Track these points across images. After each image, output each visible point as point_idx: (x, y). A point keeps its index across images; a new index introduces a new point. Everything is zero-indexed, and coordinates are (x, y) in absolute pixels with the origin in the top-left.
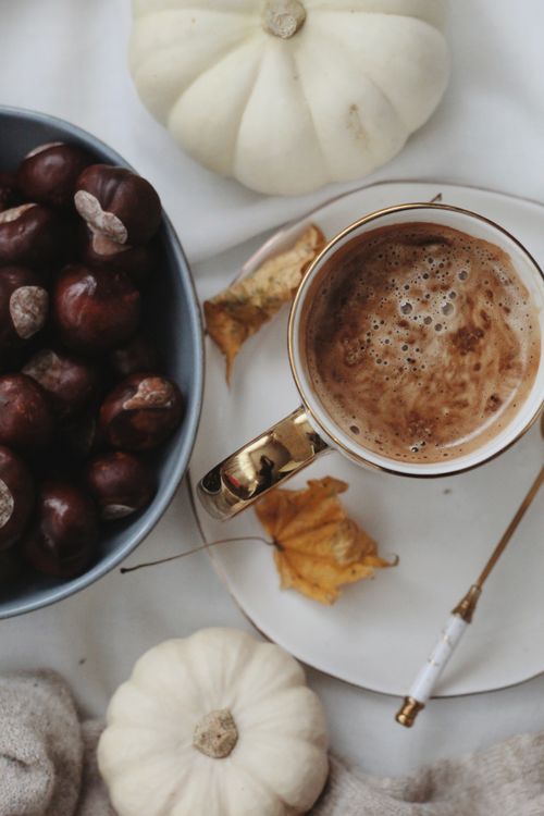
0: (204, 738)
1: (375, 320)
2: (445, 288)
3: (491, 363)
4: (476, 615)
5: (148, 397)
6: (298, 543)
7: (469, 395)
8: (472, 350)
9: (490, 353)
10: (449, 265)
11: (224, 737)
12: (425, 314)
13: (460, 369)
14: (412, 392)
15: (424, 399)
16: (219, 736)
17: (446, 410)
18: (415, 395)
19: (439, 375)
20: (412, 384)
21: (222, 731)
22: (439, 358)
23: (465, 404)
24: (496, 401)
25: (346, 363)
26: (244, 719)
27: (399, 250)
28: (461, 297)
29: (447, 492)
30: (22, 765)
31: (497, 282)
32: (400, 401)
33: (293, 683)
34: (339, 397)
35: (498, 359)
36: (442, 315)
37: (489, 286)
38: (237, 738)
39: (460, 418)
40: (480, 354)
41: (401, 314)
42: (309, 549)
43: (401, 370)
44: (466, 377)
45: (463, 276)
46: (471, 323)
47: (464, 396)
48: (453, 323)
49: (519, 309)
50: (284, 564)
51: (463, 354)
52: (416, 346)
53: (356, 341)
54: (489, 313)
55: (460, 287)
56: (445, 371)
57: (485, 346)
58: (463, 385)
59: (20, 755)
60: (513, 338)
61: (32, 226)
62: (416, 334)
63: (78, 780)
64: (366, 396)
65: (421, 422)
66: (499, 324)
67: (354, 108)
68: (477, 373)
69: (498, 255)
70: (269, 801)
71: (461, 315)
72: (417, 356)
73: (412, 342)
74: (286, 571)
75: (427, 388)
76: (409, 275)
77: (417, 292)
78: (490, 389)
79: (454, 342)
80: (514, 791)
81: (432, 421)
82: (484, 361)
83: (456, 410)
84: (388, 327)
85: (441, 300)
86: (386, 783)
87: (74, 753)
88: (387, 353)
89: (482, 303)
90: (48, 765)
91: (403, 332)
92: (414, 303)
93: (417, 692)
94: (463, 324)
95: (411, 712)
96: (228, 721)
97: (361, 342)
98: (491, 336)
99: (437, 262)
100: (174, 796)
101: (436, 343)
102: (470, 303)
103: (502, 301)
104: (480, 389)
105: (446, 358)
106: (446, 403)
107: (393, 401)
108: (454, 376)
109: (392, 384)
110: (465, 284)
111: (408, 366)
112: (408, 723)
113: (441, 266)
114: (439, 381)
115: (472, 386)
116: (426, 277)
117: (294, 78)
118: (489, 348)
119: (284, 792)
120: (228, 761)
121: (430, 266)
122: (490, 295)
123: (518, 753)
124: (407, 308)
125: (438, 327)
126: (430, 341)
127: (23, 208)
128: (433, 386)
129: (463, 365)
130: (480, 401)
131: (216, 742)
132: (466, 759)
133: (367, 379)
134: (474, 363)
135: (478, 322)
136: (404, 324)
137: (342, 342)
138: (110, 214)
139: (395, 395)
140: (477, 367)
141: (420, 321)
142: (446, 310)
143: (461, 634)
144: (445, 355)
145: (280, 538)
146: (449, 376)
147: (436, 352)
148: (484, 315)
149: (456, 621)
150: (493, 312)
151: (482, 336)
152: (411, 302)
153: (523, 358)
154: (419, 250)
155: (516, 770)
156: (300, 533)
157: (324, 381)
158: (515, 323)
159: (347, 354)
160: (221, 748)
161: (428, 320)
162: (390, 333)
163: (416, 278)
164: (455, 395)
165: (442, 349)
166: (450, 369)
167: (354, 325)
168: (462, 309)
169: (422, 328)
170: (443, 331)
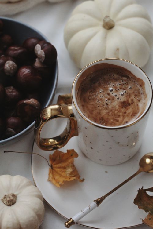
0: (5, 197)
1: (101, 90)
2: (124, 89)
3: (129, 113)
5: (32, 102)
6: (58, 170)
7: (120, 119)
8: (125, 108)
9: (130, 110)
10: (127, 84)
11: (11, 199)
12: (116, 94)
13: (120, 111)
14: (104, 112)
15: (107, 115)
16: (10, 198)
17: (112, 120)
18: (105, 113)
19: (113, 111)
20: (105, 110)
21: (11, 197)
22: (115, 107)
23: (118, 121)
24: (127, 123)
25: (89, 98)
26: (19, 199)
28: (128, 93)
29: (106, 172)
31: (139, 93)
32: (100, 113)
33: (39, 197)
34: (83, 106)
35: (132, 113)
36: (120, 96)
37: (136, 93)
39: (115, 124)
40: (127, 110)
41: (109, 91)
42: (60, 173)
43: (103, 105)
44: (121, 114)
46: (128, 101)
47: (118, 119)
48: (123, 99)
49: (143, 101)
50: (51, 173)
51: (122, 108)
52: (110, 101)
53: (94, 94)
54: (134, 100)
55: (128, 90)
56: (116, 110)
57: (129, 108)
58: (119, 116)
60: (138, 109)
62: (111, 98)
64: (90, 109)
65: (103, 121)
66: (136, 104)
67: (118, 49)
68: (124, 114)
69: (142, 85)
70: (16, 222)
71: (126, 98)
72: (109, 104)
73: (109, 99)
74: (51, 175)
75: (109, 113)
76: (115, 83)
77: (115, 87)
78: (126, 120)
79: (121, 104)
81: (107, 122)
82: (128, 112)
83: (114, 122)
84: (104, 93)
85: (122, 92)
88: (101, 100)
89: (133, 97)
91: (108, 96)
92: (114, 90)
94: (125, 100)
95: (70, 223)
96: (15, 196)
97: (95, 94)
98: (132, 106)
99: (124, 82)
101: (116, 103)
102: (129, 95)
103: (139, 98)
104: (124, 118)
105: (117, 107)
106: (113, 118)
107: (98, 113)
108: (117, 113)
109: (99, 108)
110: (130, 90)
111: (105, 105)
112: (68, 226)
113: (125, 83)
114: (113, 112)
115: (122, 117)
116: (120, 85)
117: (105, 38)
118: (130, 109)
119: (21, 222)
120: (9, 207)
121: (122, 82)
122: (136, 96)
124: (111, 90)
125: (118, 99)
126: (114, 101)
128: (111, 113)
129: (121, 111)
130: (122, 122)
131: (8, 199)
133: (93, 104)
134: (124, 111)
135: (130, 101)
136: (109, 94)
137: (90, 92)
138: (42, 51)
139: (99, 111)
140: (125, 113)
141: (114, 95)
142: (122, 95)
145: (53, 166)
146: (116, 112)
148: (132, 100)
150: (135, 100)
151: (130, 105)
152: (113, 89)
154: (121, 77)
156: (60, 168)
157: (80, 100)
158: (140, 105)
159: (90, 96)
160: (8, 202)
161: (116, 96)
162: (104, 95)
163: (117, 84)
164: (116, 118)
165: (117, 104)
166: (117, 110)
167: (95, 90)
168: (127, 96)
169: (113, 97)
170: (119, 100)
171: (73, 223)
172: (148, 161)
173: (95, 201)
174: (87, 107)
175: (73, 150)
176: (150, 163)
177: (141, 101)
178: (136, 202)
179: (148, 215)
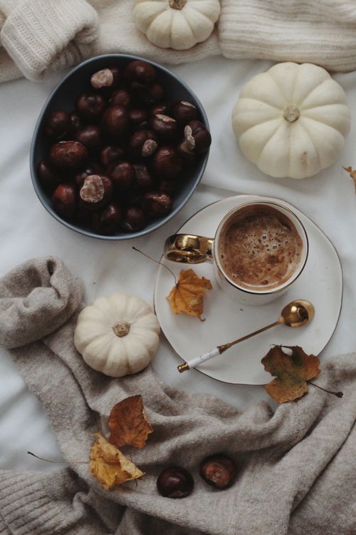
0: (117, 327)
2: (279, 241)
3: (274, 272)
4: (224, 353)
7: (261, 275)
8: (272, 264)
9: (276, 269)
11: (124, 330)
12: (267, 243)
13: (264, 266)
15: (248, 265)
16: (122, 328)
17: (251, 274)
18: (247, 262)
19: (257, 263)
20: (248, 259)
21: (124, 328)
22: (261, 258)
23: (257, 276)
24: (266, 282)
25: (236, 238)
26: (133, 330)
27: (276, 221)
28: (281, 248)
29: (241, 310)
30: (59, 296)
31: (294, 252)
33: (155, 330)
35: (277, 272)
36: (272, 248)
37: (291, 251)
38: (127, 334)
39: (253, 278)
40: (273, 267)
41: (262, 238)
43: (249, 252)
44: (264, 269)
45: (286, 243)
46: (278, 257)
47: (259, 274)
48: (272, 253)
51: (268, 263)
52: (258, 250)
54: (285, 258)
55: (283, 244)
56: (260, 263)
58: (261, 271)
59: (61, 292)
60: (286, 270)
61: (169, 127)
62: (261, 247)
63: (69, 316)
65: (242, 271)
66: (285, 264)
68: (268, 271)
69: (300, 244)
70: (124, 358)
72: (256, 252)
73: (258, 247)
75: (251, 263)
77: (270, 236)
78: (267, 278)
79: (269, 258)
80: (199, 411)
81: (245, 273)
82: (272, 269)
83: (254, 276)
84: (255, 238)
85: (275, 244)
86: (162, 383)
87: (74, 307)
88: (249, 244)
89: (285, 254)
90: (66, 301)
91: (258, 243)
92: (267, 238)
93: (190, 363)
94: (276, 255)
95: (184, 368)
96: (128, 326)
98: (280, 265)
99: (283, 232)
100: (97, 337)
101: (264, 254)
102: (282, 251)
103: (292, 258)
104: (265, 276)
105: (263, 260)
106: (253, 272)
108: (261, 267)
110: (285, 245)
111: (251, 253)
112: (181, 371)
113: (284, 234)
115: (263, 273)
116: (277, 234)
118: (277, 267)
119: (130, 359)
120: (119, 339)
121: (280, 232)
122: (290, 254)
123: (208, 400)
124: (265, 238)
125: (268, 250)
126: (263, 252)
127: (171, 119)
128: (253, 264)
129: (266, 266)
130: (262, 278)
131: (120, 330)
132: (190, 395)
133: (238, 247)
134: (269, 268)
135: (280, 258)
136: (260, 241)
137: (240, 231)
141: (265, 244)
142: (274, 247)
143: (216, 355)
144: (263, 259)
145: (180, 286)
146: (259, 265)
147: (262, 256)
148: (283, 258)
149: (217, 350)
150: (287, 259)
151: (278, 262)
153: (283, 278)
154: (281, 225)
155: (203, 405)
158: (290, 267)
160: (120, 333)
161: (267, 246)
162: (254, 240)
163: (274, 232)
164: (257, 272)
165: (264, 257)
166: (262, 264)
167: (246, 230)
168: (278, 251)
169: (263, 246)
170: (268, 252)
171: (187, 368)
172: (294, 309)
173: (218, 347)
174: (230, 248)
175: (209, 281)
176: (295, 313)
177: (293, 263)
178: (264, 361)
179: (273, 381)
